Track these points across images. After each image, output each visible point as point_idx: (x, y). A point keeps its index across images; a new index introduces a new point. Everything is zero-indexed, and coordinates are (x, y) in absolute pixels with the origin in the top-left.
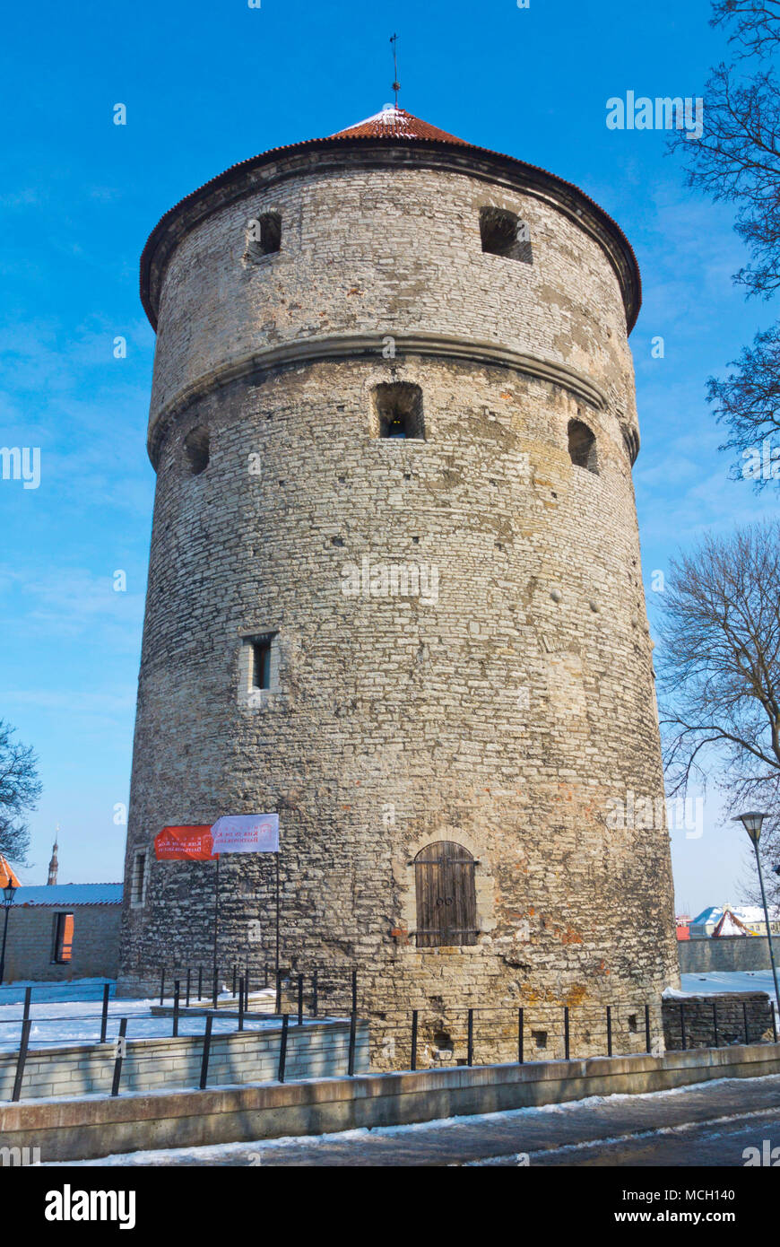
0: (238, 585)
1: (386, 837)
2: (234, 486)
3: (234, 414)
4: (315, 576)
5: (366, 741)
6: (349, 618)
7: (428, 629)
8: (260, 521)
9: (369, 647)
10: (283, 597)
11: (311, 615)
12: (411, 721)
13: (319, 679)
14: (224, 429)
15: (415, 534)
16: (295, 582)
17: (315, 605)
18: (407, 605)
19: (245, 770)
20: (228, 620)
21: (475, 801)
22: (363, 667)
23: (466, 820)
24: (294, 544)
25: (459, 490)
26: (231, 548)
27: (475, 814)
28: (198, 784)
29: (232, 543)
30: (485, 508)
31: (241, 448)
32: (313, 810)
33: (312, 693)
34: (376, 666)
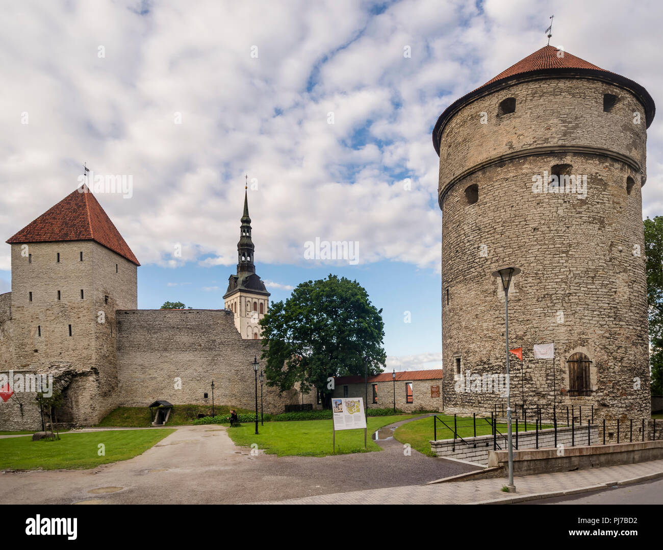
0: (495, 249)
1: (557, 351)
2: (492, 208)
3: (490, 179)
4: (528, 244)
5: (549, 311)
6: (542, 261)
7: (573, 264)
8: (504, 223)
9: (550, 272)
10: (514, 253)
11: (526, 260)
12: (566, 303)
13: (530, 286)
14: (486, 186)
15: (567, 226)
16: (519, 247)
17: (528, 256)
18: (564, 255)
19: (502, 324)
20: (492, 263)
21: (589, 335)
22: (548, 281)
23: (586, 344)
24: (519, 232)
25: (585, 207)
26: (491, 234)
27: (590, 341)
28: (483, 330)
29: (492, 232)
30: (595, 214)
31: (494, 193)
32: (529, 340)
33: (527, 292)
34: (552, 280)
